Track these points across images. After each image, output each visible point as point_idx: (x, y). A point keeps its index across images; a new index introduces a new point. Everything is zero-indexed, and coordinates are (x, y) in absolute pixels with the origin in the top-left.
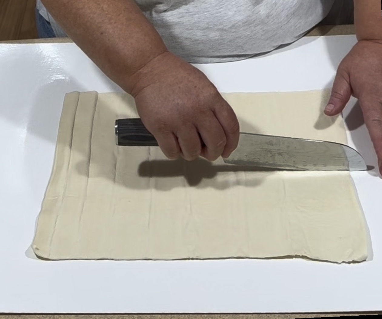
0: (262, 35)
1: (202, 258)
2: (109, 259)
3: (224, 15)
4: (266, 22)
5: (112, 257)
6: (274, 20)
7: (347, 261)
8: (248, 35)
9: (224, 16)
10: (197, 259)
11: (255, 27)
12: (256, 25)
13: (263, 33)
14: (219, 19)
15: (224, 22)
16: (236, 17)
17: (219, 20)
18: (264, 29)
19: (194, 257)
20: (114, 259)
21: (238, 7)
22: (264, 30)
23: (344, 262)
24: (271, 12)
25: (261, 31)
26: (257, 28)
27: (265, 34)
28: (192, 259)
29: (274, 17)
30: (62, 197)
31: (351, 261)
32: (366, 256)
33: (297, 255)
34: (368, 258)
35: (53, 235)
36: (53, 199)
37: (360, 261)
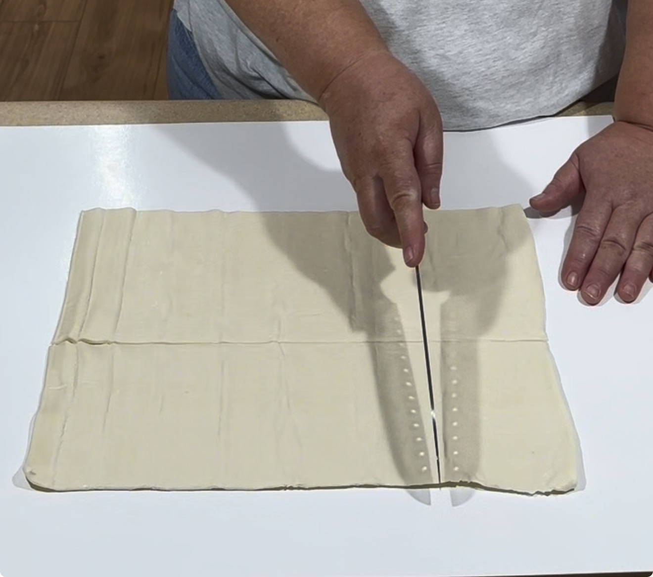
0: (503, 77)
1: (307, 487)
2: (153, 488)
3: (447, 34)
4: (513, 57)
5: (158, 486)
6: (526, 58)
7: (544, 491)
8: (483, 72)
9: (448, 37)
10: (299, 488)
11: (494, 61)
12: (496, 58)
13: (505, 75)
14: (439, 39)
15: (447, 44)
16: (466, 39)
17: (439, 41)
18: (508, 68)
19: (295, 486)
20: (161, 489)
21: (472, 23)
22: (508, 70)
23: (538, 493)
24: (522, 44)
25: (503, 69)
26: (496, 64)
27: (508, 76)
28: (291, 488)
29: (526, 52)
30: (72, 385)
31: (550, 490)
32: (574, 483)
33: (463, 480)
34: (577, 487)
35: (59, 449)
36: (59, 388)
37: (566, 490)
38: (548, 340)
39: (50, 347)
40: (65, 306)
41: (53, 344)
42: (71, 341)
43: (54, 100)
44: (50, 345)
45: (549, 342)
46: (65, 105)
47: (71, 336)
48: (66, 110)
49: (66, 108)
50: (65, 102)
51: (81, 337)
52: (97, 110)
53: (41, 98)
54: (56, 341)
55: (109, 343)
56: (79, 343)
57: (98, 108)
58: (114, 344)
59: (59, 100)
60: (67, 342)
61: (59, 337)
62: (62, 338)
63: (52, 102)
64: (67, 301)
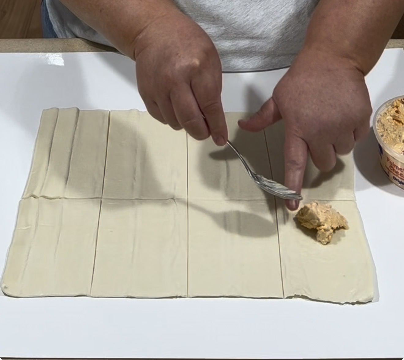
7: (351, 302)
23: (347, 303)
28: (181, 297)
30: (34, 226)
31: (355, 301)
32: (372, 297)
33: (297, 294)
34: (373, 299)
35: (25, 269)
36: (25, 228)
37: (365, 302)
38: (356, 200)
39: (20, 201)
40: (31, 173)
41: (22, 199)
42: (34, 197)
43: (23, 38)
44: (21, 199)
45: (357, 202)
46: (30, 41)
47: (35, 193)
48: (31, 45)
49: (31, 43)
50: (31, 39)
51: (42, 195)
52: (52, 45)
53: (14, 37)
54: (24, 197)
55: (60, 199)
56: (40, 198)
57: (53, 44)
58: (63, 199)
59: (26, 38)
60: (32, 198)
61: (27, 194)
62: (28, 195)
63: (22, 39)
64: (32, 170)
